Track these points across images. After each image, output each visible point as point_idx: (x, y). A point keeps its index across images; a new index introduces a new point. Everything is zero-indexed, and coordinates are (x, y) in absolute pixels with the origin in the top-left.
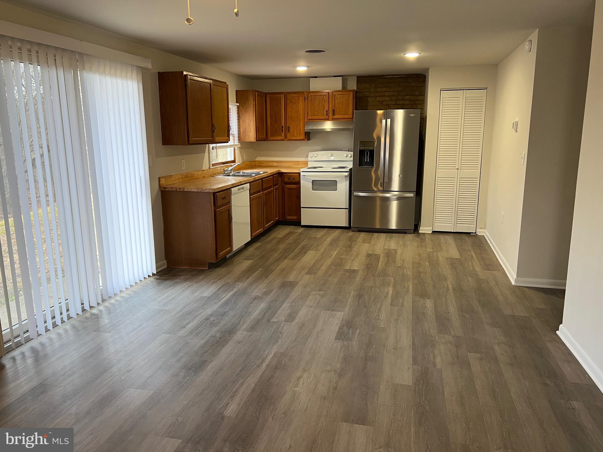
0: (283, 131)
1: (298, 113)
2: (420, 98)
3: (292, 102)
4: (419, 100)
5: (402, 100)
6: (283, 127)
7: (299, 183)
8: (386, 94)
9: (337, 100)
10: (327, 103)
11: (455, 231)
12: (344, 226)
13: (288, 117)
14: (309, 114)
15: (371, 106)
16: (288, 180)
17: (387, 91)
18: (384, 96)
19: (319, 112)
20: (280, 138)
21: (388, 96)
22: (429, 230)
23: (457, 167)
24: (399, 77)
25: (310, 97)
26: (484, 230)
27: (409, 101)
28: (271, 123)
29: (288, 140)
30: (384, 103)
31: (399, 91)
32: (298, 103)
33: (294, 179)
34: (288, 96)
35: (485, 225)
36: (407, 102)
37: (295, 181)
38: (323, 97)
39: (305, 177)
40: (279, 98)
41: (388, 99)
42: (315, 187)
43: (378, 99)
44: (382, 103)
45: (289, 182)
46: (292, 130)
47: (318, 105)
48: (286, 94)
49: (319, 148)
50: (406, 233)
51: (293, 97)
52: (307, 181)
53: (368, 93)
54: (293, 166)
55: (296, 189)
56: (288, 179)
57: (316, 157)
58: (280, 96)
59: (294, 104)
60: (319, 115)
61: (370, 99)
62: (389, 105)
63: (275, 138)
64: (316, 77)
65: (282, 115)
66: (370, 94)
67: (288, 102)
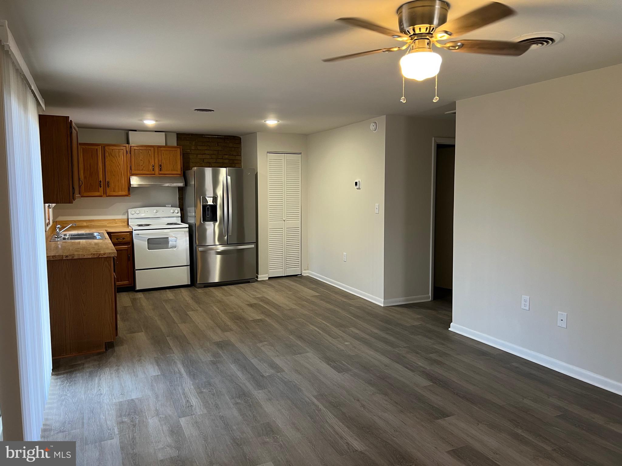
0: (101, 187)
1: (119, 166)
2: (237, 158)
3: (111, 155)
4: (237, 160)
5: (222, 159)
6: (101, 181)
7: (131, 243)
8: (207, 152)
9: (163, 155)
10: (153, 158)
11: (285, 275)
12: (186, 283)
13: (108, 171)
14: (133, 168)
15: (192, 162)
16: (117, 241)
17: (207, 150)
18: (205, 154)
19: (144, 167)
20: (97, 194)
21: (208, 154)
22: (265, 277)
23: (284, 219)
24: (217, 137)
25: (133, 150)
26: (307, 271)
27: (227, 160)
28: (85, 177)
29: (107, 196)
30: (206, 161)
31: (219, 150)
32: (119, 157)
33: (124, 239)
34: (106, 148)
35: (308, 267)
36: (227, 161)
37: (125, 241)
38: (148, 151)
39: (140, 235)
40: (95, 150)
41: (208, 157)
42: (151, 246)
43: (199, 156)
44: (203, 160)
45: (118, 243)
46: (112, 185)
47: (142, 159)
48: (104, 147)
49: (139, 204)
50: (249, 282)
51: (112, 149)
52: (141, 240)
53: (189, 151)
54: (108, 225)
55: (127, 250)
56: (116, 239)
57: (138, 214)
58: (96, 147)
59: (114, 157)
60: (144, 170)
61: (191, 157)
62: (210, 163)
63: (90, 194)
64: (136, 131)
65: (100, 169)
66: (191, 151)
67: (107, 154)
